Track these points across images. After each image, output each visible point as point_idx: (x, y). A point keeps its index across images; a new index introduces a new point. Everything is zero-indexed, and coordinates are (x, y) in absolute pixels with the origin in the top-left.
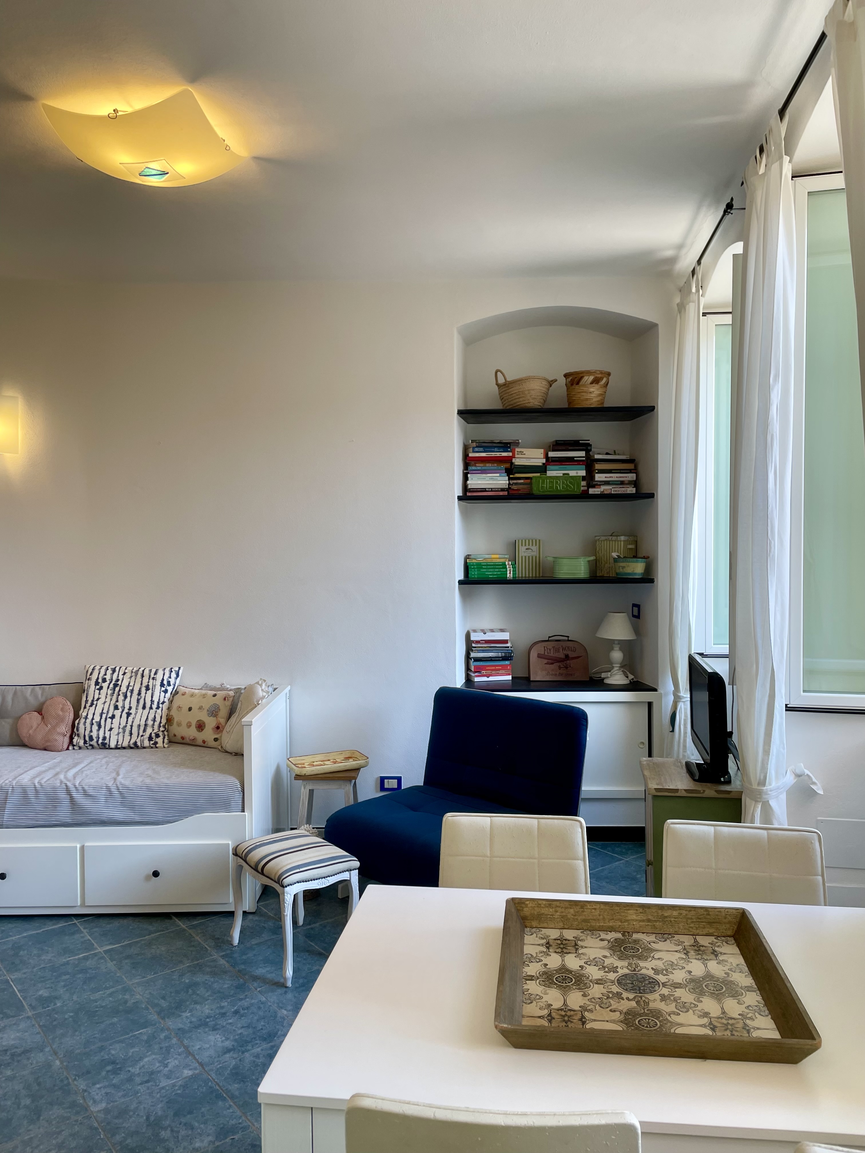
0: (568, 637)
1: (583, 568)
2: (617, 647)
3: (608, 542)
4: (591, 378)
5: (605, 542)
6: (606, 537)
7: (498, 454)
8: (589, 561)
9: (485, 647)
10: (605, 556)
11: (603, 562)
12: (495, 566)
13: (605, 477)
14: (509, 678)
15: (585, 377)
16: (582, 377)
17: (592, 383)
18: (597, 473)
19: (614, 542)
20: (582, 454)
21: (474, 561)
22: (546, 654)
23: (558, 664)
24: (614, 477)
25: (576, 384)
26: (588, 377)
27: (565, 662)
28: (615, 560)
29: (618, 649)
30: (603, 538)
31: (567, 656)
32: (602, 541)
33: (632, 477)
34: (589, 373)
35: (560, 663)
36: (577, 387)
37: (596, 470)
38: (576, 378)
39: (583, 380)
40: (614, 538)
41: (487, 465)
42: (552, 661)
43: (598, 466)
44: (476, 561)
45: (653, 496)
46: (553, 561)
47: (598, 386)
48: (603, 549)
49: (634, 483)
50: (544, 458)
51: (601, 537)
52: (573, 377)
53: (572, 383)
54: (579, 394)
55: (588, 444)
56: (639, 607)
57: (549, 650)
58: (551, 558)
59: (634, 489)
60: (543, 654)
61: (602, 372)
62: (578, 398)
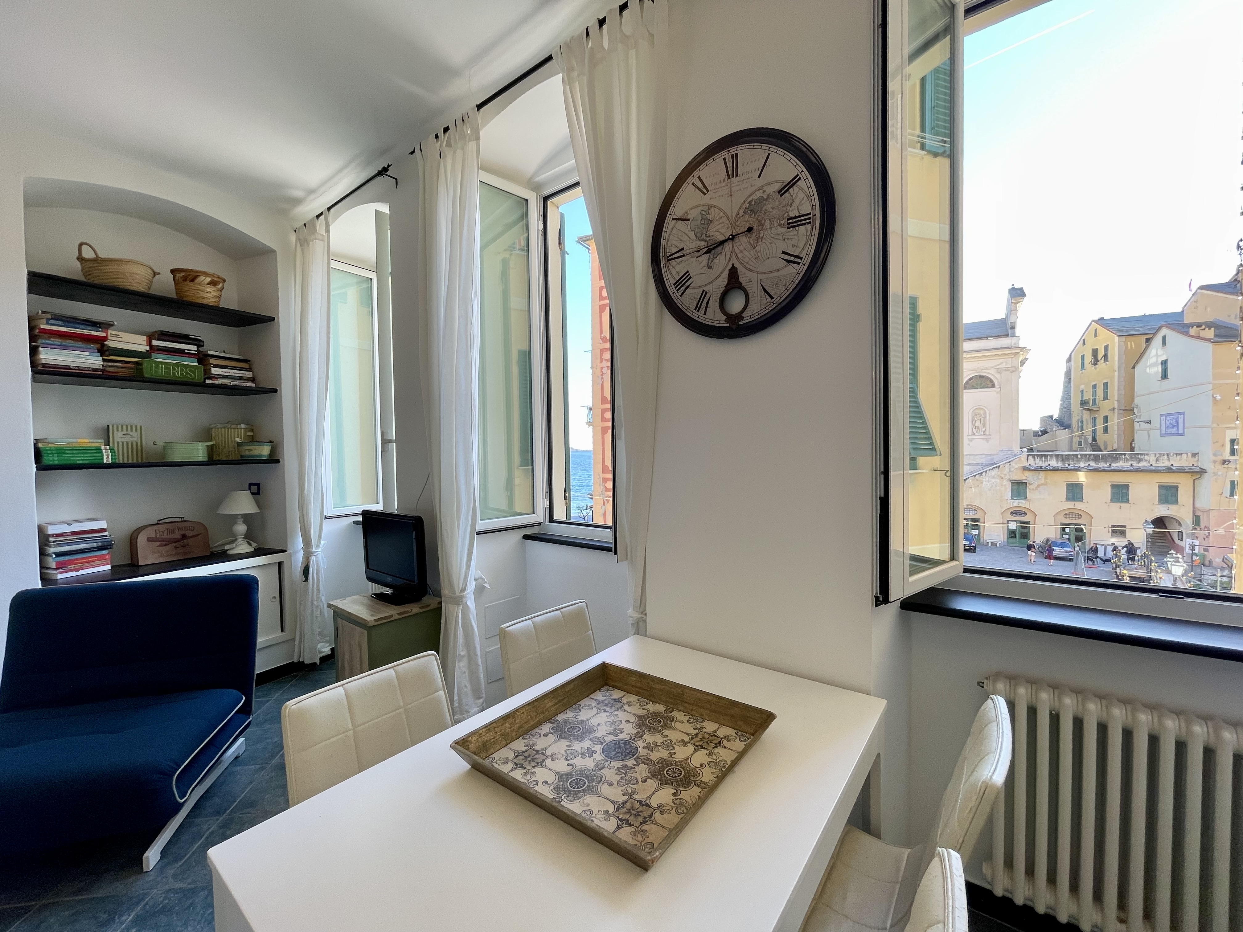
0: (183, 518)
1: (201, 452)
2: (240, 521)
3: (226, 430)
4: (209, 279)
5: (223, 429)
6: (224, 426)
7: (86, 332)
8: (207, 446)
9: (70, 540)
10: (223, 442)
11: (221, 447)
12: (85, 450)
13: (222, 372)
14: (109, 567)
15: (202, 276)
16: (197, 277)
17: (209, 284)
18: (212, 367)
20: (194, 348)
21: (50, 445)
22: (158, 536)
23: (174, 544)
24: (232, 372)
25: (190, 281)
26: (204, 277)
27: (182, 541)
28: (239, 444)
29: (241, 522)
30: (219, 426)
31: (184, 537)
32: (218, 428)
33: (249, 374)
34: (206, 274)
35: (176, 543)
36: (191, 284)
37: (211, 364)
38: (190, 275)
39: (199, 278)
40: (233, 426)
41: (68, 341)
42: (166, 542)
43: (212, 361)
44: (54, 446)
45: (275, 391)
46: (164, 446)
47: (214, 288)
48: (220, 435)
49: (253, 380)
50: (147, 345)
51: (216, 425)
52: (183, 274)
53: (185, 279)
54: (194, 291)
55: (200, 340)
56: (258, 485)
57: (161, 533)
58: (160, 444)
59: (254, 385)
60: (153, 538)
61: (219, 277)
62: (193, 295)
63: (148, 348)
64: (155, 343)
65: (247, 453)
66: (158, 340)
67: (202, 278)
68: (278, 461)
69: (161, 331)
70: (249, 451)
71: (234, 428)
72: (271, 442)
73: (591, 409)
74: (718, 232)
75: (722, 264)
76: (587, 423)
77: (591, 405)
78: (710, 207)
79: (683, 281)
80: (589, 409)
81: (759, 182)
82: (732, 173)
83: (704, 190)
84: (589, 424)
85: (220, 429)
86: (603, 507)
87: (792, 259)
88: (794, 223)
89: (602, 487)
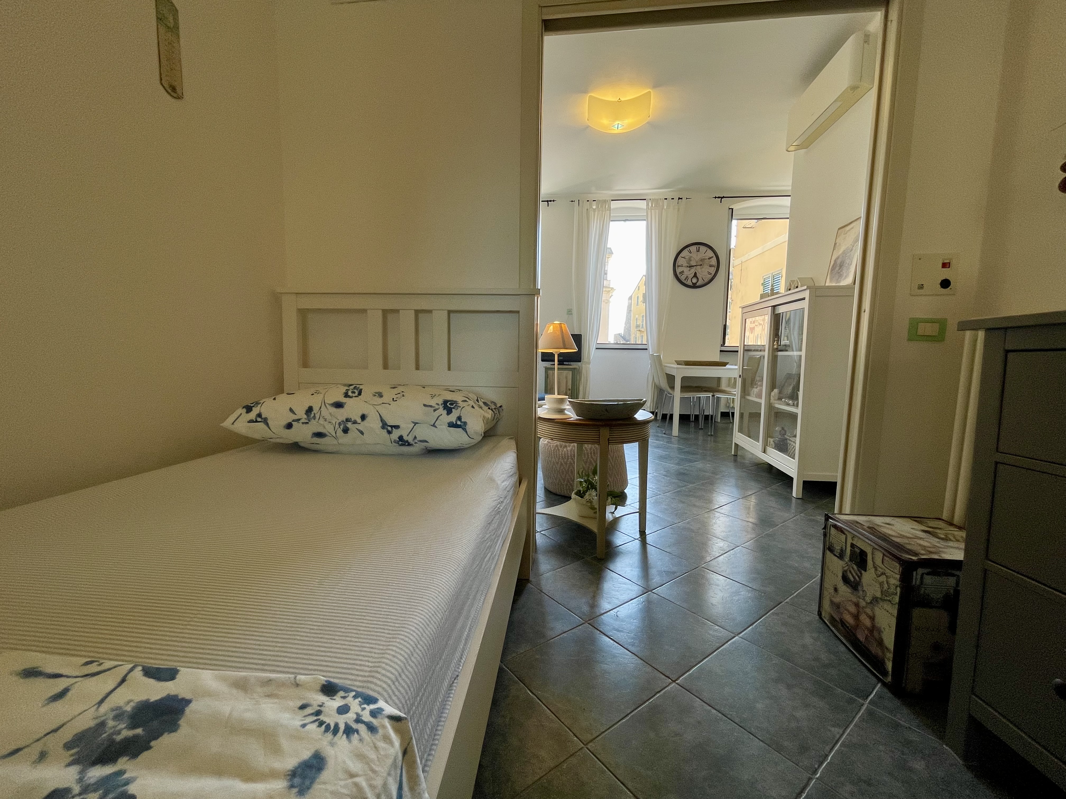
74: (693, 263)
75: (693, 270)
78: (691, 257)
79: (682, 273)
81: (704, 255)
82: (698, 251)
83: (690, 252)
87: (710, 274)
88: (711, 266)
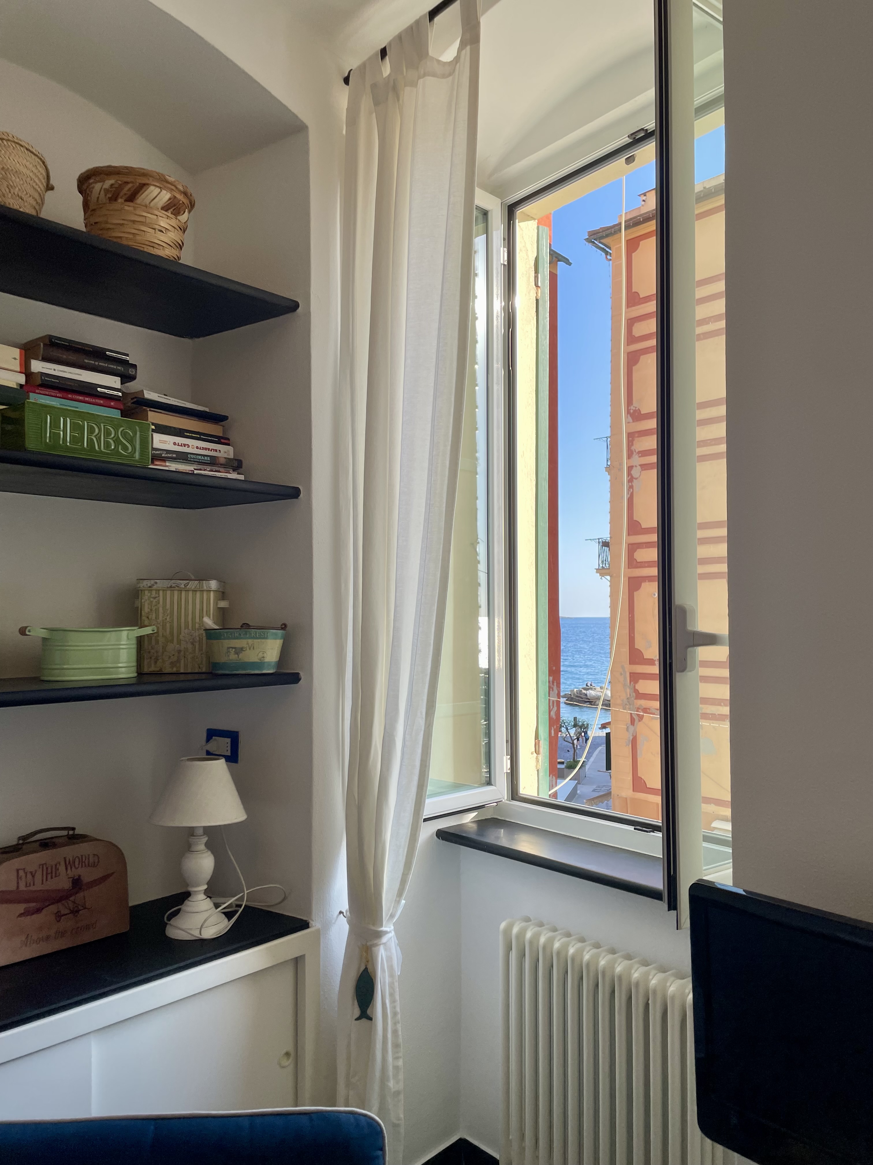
0: (73, 829)
1: (122, 655)
2: (200, 844)
3: (176, 593)
4: (165, 196)
5: (168, 592)
6: (172, 583)
8: (137, 639)
10: (168, 625)
11: (161, 640)
13: (175, 444)
15: (152, 188)
16: (143, 186)
17: (165, 208)
18: (154, 431)
19: (190, 593)
20: (114, 382)
22: (21, 885)
23: (53, 908)
24: (193, 446)
25: (126, 201)
26: (157, 190)
27: (72, 899)
28: (210, 634)
29: (203, 847)
30: (161, 584)
31: (77, 883)
32: (158, 591)
33: (224, 452)
34: (163, 181)
35: (60, 904)
36: (128, 207)
37: (153, 424)
38: (127, 183)
39: (146, 193)
40: (193, 584)
42: (37, 904)
43: (154, 417)
45: (294, 493)
46: (44, 639)
47: (174, 222)
48: (161, 610)
49: (236, 465)
50: (21, 372)
51: (152, 582)
52: (112, 181)
53: (114, 196)
54: (136, 226)
55: (125, 363)
56: (234, 737)
57: (29, 876)
58: (38, 632)
59: (242, 477)
60: (11, 892)
61: (185, 194)
62: (131, 236)
63: (22, 379)
64: (37, 366)
65: (233, 657)
66: (46, 359)
67: (153, 191)
68: (295, 678)
69: (50, 337)
70: (237, 653)
71: (195, 591)
72: (284, 627)
73: (606, 544)
76: (598, 570)
77: (606, 536)
80: (601, 544)
84: (604, 571)
85: (161, 593)
86: (632, 728)
89: (628, 690)
